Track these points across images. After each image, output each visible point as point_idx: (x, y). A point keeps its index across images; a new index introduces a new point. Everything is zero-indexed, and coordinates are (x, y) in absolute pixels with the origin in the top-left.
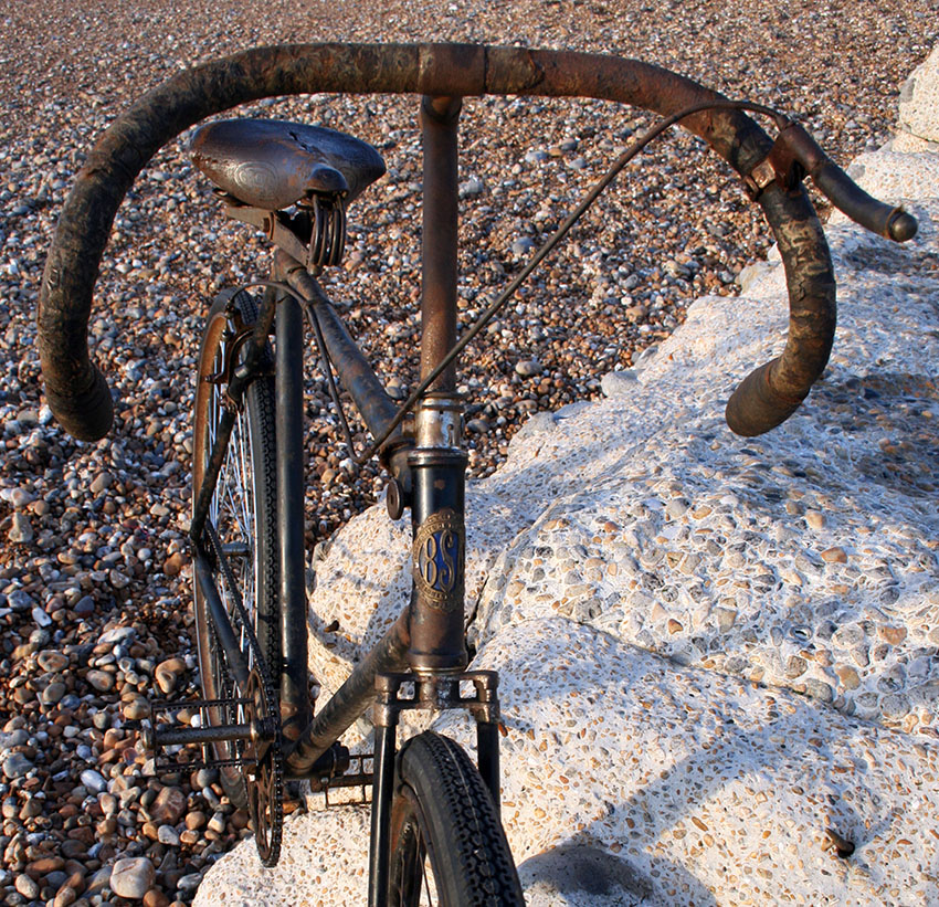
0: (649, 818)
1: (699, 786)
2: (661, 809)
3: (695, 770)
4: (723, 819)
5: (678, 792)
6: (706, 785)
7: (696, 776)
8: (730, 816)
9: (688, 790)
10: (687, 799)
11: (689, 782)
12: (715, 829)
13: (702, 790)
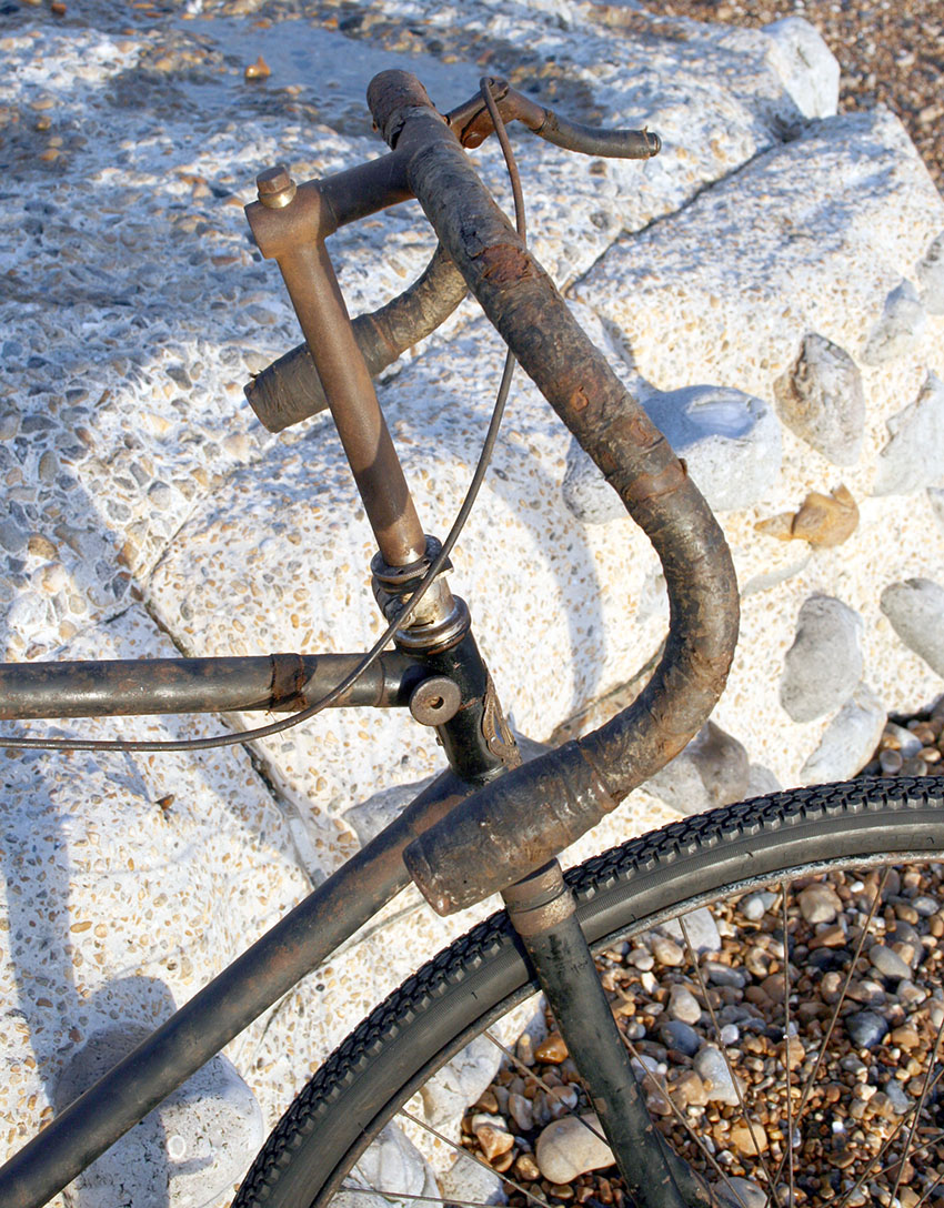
0: (42, 980)
1: (43, 894)
2: (41, 958)
3: (23, 885)
4: (93, 896)
5: (32, 924)
6: (47, 885)
7: (31, 890)
8: (94, 886)
9: (38, 911)
10: (47, 920)
11: (30, 903)
12: (95, 914)
13: (49, 894)
